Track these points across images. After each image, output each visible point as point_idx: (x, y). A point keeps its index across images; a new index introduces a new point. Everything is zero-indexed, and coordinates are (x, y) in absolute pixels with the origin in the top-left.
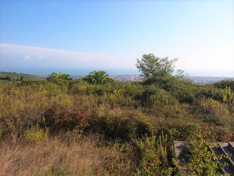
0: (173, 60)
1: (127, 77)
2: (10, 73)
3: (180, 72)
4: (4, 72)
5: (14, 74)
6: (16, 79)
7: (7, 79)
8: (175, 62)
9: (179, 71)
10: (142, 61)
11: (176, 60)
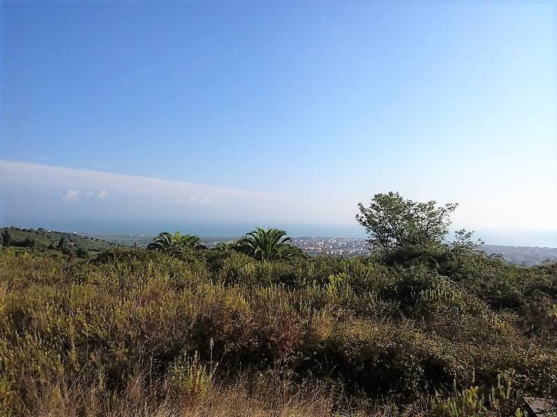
0: (445, 208)
1: (306, 243)
2: (29, 231)
3: (464, 235)
4: (16, 227)
5: (41, 232)
6: (48, 244)
7: (27, 243)
8: (451, 213)
9: (461, 233)
10: (370, 209)
11: (452, 209)
